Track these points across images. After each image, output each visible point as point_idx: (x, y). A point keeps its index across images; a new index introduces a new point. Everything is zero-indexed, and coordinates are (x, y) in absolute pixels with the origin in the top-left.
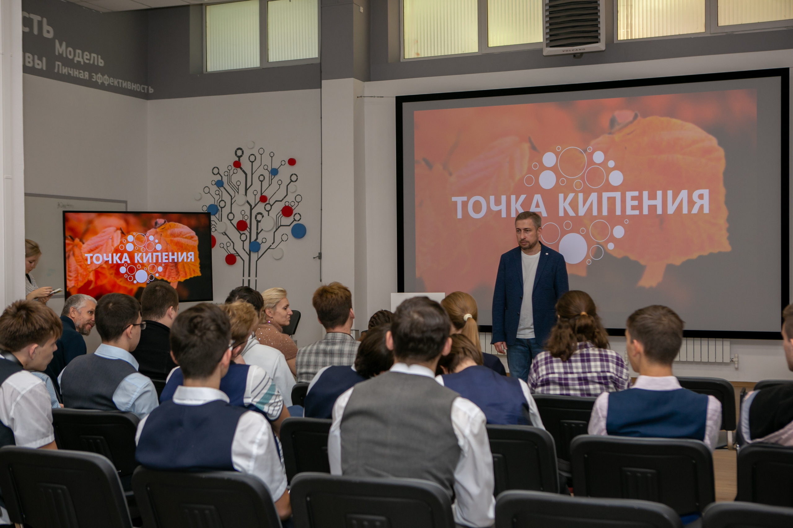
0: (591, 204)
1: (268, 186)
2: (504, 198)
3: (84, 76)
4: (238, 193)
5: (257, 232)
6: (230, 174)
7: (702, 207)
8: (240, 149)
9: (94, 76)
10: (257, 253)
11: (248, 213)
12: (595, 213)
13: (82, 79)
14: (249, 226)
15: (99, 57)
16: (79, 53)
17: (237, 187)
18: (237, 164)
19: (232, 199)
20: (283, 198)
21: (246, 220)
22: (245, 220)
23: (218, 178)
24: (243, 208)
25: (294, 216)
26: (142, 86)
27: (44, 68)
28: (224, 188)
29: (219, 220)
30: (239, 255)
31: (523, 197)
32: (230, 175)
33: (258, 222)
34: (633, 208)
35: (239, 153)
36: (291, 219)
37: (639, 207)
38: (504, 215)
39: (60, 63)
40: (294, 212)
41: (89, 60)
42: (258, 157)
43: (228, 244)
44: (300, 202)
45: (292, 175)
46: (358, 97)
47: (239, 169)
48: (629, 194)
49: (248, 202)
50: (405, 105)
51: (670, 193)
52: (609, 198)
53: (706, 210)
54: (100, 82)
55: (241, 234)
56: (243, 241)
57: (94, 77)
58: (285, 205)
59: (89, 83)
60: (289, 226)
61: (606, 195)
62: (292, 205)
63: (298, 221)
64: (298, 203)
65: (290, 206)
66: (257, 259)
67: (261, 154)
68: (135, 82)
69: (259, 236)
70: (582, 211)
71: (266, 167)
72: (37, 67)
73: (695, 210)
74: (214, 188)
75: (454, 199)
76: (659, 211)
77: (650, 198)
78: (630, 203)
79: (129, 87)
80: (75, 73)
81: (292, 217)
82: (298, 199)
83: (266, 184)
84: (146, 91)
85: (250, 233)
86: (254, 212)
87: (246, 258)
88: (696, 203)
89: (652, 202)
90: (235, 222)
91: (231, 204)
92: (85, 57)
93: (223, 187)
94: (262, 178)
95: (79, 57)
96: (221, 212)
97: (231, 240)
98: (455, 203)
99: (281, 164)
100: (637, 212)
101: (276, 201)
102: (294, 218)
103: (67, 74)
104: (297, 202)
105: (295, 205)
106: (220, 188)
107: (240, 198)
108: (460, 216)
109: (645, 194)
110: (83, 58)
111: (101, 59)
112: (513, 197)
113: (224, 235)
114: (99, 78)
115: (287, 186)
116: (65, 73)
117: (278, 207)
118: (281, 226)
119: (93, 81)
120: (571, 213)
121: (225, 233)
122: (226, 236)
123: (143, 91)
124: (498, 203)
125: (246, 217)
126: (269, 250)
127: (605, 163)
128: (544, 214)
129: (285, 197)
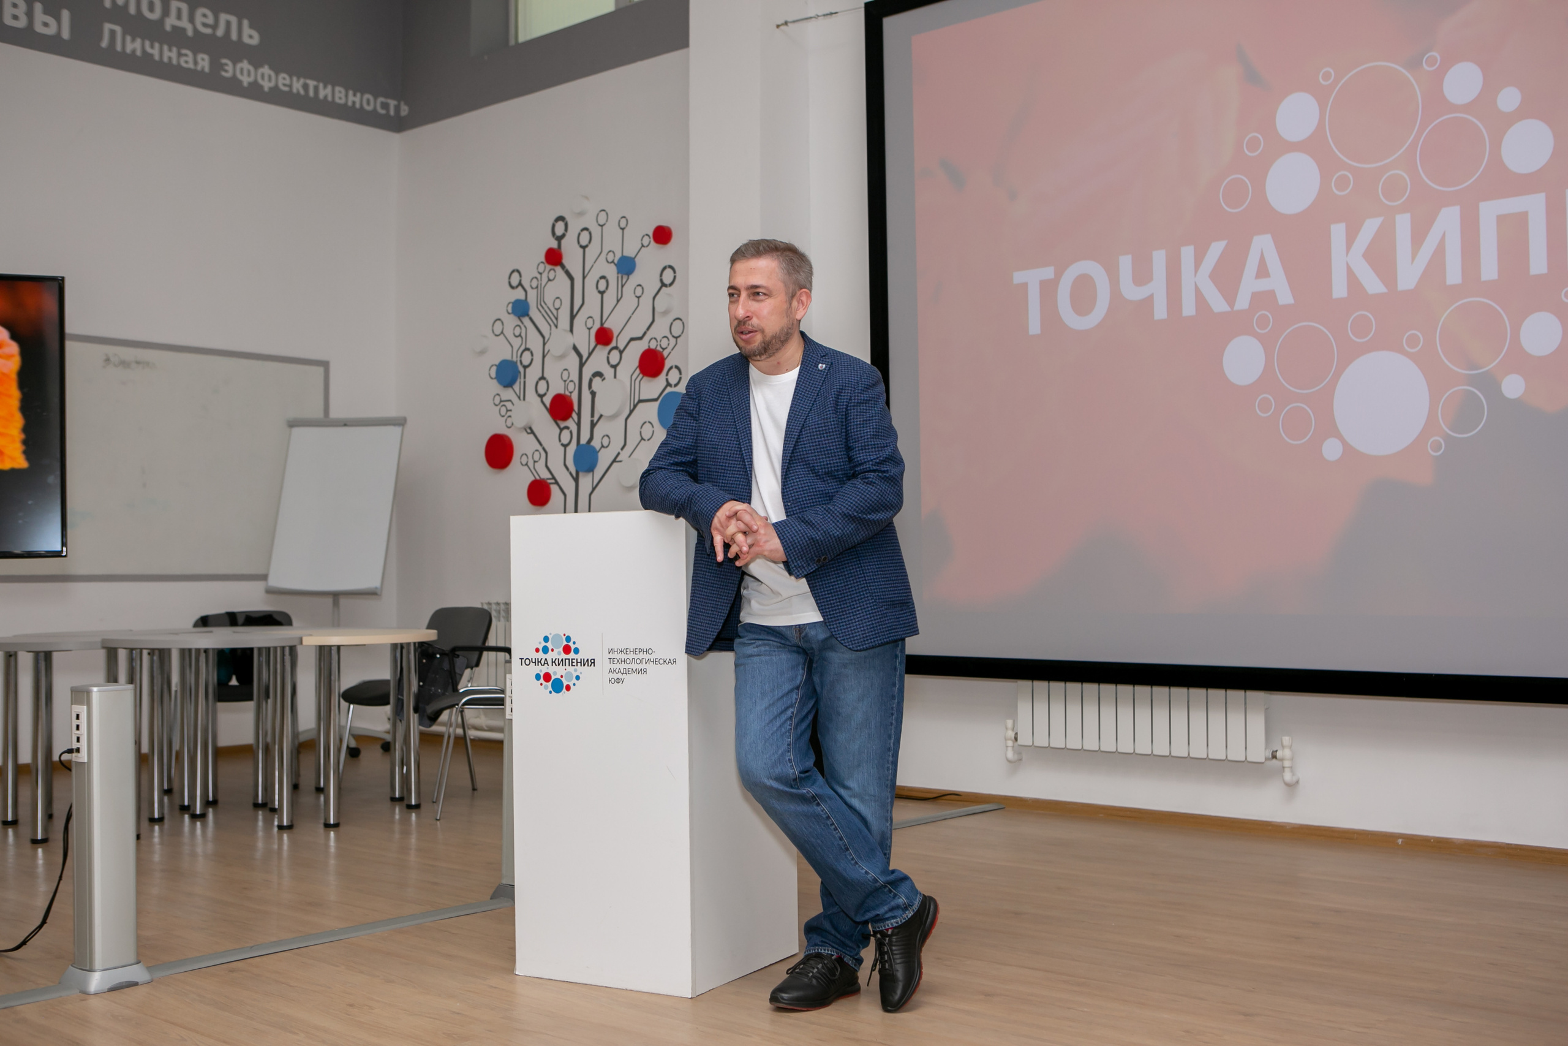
0: (1441, 247)
1: (615, 302)
2: (1159, 258)
3: (196, 63)
4: (556, 326)
5: (592, 421)
6: (541, 284)
8: (561, 218)
9: (226, 65)
10: (591, 474)
11: (575, 377)
12: (1454, 275)
13: (189, 69)
14: (576, 407)
15: (246, 23)
16: (179, 10)
17: (555, 312)
18: (554, 257)
19: (544, 344)
20: (645, 329)
21: (571, 393)
22: (569, 394)
23: (519, 294)
24: (564, 363)
25: (667, 375)
26: (381, 99)
27: (66, 34)
28: (531, 319)
29: (519, 398)
30: (557, 483)
31: (1217, 249)
32: (543, 286)
36: (660, 382)
38: (1160, 311)
39: (118, 29)
40: (667, 364)
41: (215, 27)
42: (596, 231)
43: (536, 457)
44: (680, 336)
45: (664, 269)
46: (778, 26)
47: (558, 269)
49: (575, 348)
50: (890, 25)
52: (1501, 219)
54: (246, 80)
55: (561, 430)
56: (565, 446)
57: (226, 68)
58: (649, 346)
59: (212, 81)
60: (655, 400)
61: (1490, 211)
62: (664, 346)
63: (676, 385)
64: (674, 340)
65: (659, 348)
66: (591, 489)
67: (602, 226)
68: (360, 89)
69: (596, 430)
70: (1408, 276)
71: (610, 257)
72: (39, 28)
74: (511, 321)
75: (1018, 277)
79: (340, 98)
80: (167, 54)
81: (661, 379)
83: (610, 298)
84: (392, 112)
85: (579, 424)
86: (587, 372)
87: (568, 484)
90: (548, 400)
91: (544, 357)
92: (199, 19)
93: (528, 315)
94: (602, 285)
95: (179, 17)
96: (525, 377)
97: (541, 444)
98: (1024, 286)
99: (642, 244)
101: (632, 339)
102: (667, 380)
103: (139, 53)
104: (673, 336)
105: (669, 344)
106: (521, 318)
107: (560, 340)
108: (1034, 326)
110: (192, 20)
111: (251, 27)
112: (1187, 253)
113: (528, 433)
114: (245, 73)
115: (654, 298)
116: (134, 51)
117: (634, 355)
118: (640, 401)
119: (223, 77)
120: (1373, 285)
121: (530, 428)
122: (532, 436)
123: (383, 112)
124: (1142, 276)
125: (571, 387)
126: (615, 464)
127: (1485, 101)
128: (1285, 297)
129: (648, 329)
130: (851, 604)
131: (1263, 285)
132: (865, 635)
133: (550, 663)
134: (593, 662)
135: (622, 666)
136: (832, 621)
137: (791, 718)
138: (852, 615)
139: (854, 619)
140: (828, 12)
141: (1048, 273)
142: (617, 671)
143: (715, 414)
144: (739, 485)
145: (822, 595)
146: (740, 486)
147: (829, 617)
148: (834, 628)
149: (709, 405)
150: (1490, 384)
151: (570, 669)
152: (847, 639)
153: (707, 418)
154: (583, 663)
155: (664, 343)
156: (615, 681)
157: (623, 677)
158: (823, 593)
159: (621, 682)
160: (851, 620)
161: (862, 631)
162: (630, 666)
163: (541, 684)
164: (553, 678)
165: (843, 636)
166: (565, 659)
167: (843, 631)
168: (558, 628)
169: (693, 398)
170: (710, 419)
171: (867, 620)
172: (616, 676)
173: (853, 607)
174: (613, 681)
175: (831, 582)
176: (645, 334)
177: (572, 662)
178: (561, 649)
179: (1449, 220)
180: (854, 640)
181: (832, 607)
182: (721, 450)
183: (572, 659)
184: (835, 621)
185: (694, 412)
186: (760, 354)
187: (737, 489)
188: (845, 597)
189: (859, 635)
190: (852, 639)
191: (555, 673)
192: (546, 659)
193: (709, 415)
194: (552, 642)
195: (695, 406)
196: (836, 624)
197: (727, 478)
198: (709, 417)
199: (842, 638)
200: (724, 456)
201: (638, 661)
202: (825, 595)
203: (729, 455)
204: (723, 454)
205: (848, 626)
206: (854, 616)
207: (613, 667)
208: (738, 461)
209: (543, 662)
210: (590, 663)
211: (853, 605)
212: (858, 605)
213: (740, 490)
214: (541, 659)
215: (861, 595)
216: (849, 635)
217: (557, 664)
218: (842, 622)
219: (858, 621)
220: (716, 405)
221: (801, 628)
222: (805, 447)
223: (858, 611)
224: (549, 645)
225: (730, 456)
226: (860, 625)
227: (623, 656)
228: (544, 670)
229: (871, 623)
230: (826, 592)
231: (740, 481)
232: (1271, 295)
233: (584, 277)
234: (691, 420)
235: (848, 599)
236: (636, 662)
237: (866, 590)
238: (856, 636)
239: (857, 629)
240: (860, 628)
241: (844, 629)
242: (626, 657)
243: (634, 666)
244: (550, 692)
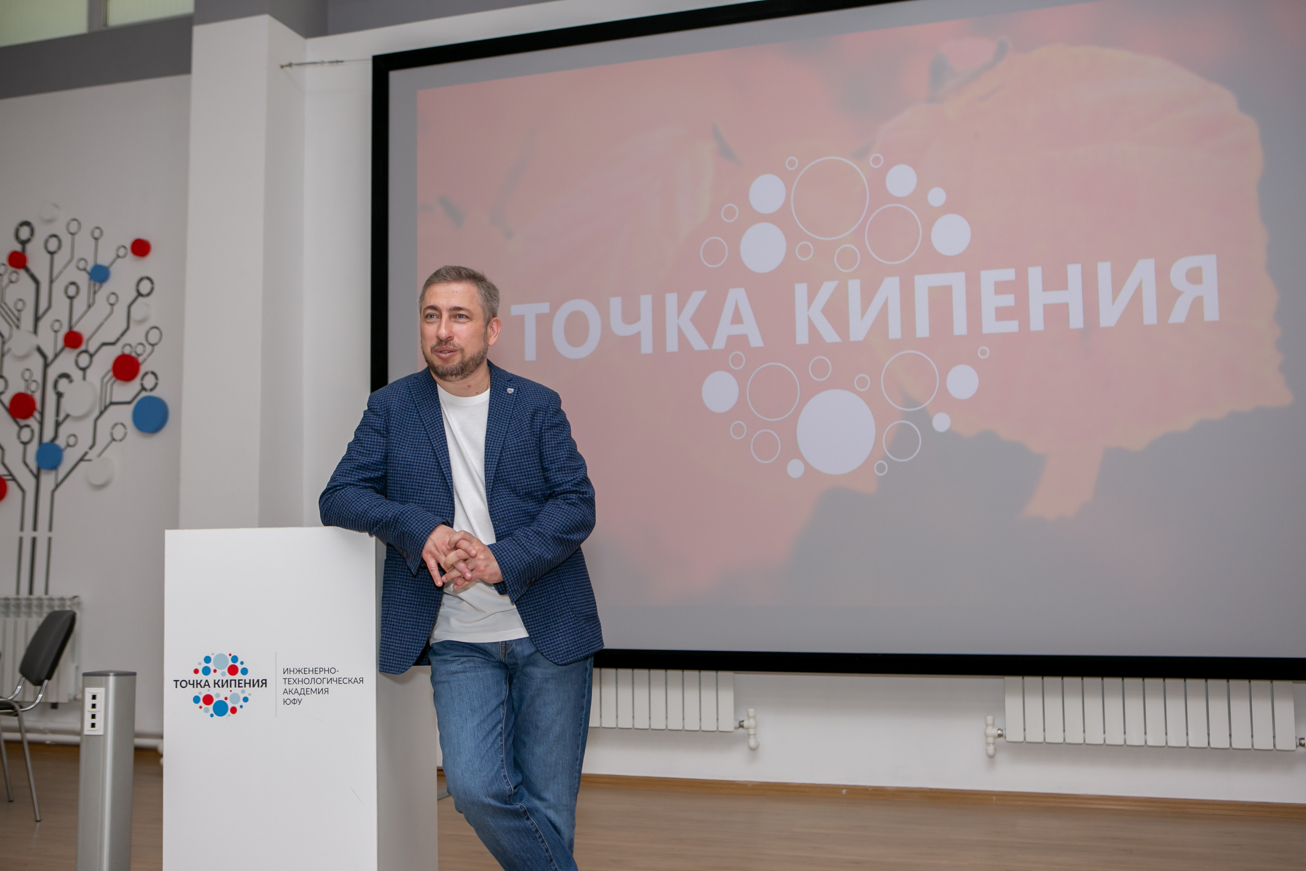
0: (885, 307)
1: (86, 308)
2: (646, 302)
4: (18, 327)
5: (57, 421)
6: (2, 285)
7: (1198, 303)
8: (26, 223)
10: (55, 471)
11: (38, 376)
12: (895, 331)
14: (38, 406)
17: (16, 313)
18: (18, 260)
19: (4, 343)
20: (118, 335)
21: (33, 392)
22: (31, 394)
24: (27, 364)
25: (142, 379)
30: (14, 479)
31: (697, 297)
32: (3, 287)
33: (60, 395)
34: (1002, 314)
35: (25, 233)
36: (135, 385)
37: (1020, 311)
38: (647, 347)
40: (143, 369)
42: (66, 239)
44: (156, 344)
45: (141, 279)
46: (282, 67)
47: (22, 272)
48: (989, 278)
49: (39, 350)
50: (397, 78)
51: (1104, 270)
52: (931, 289)
53: (1211, 313)
55: (21, 427)
56: (25, 444)
58: (123, 352)
60: (129, 403)
61: (923, 283)
62: (139, 353)
63: (152, 390)
64: (151, 347)
65: (134, 354)
66: (54, 487)
67: (72, 234)
69: (61, 429)
70: (859, 329)
71: (82, 265)
73: (1179, 314)
75: (517, 309)
76: (1076, 321)
77: (1047, 286)
78: (990, 301)
81: (137, 380)
82: (154, 337)
83: (80, 304)
85: (41, 423)
86: (53, 373)
87: (28, 482)
88: (1178, 293)
89: (1056, 297)
90: (8, 398)
91: (3, 356)
94: (72, 291)
98: (521, 319)
99: (118, 255)
100: (1012, 326)
101: (104, 344)
102: (142, 384)
105: (144, 351)
107: (22, 341)
108: (532, 353)
109: (1035, 275)
112: (671, 299)
115: (130, 306)
117: (106, 360)
118: (112, 403)
120: (830, 335)
124: (631, 315)
125: (33, 386)
126: (82, 464)
127: (919, 196)
128: (756, 341)
129: (123, 334)
130: (554, 619)
131: (737, 330)
132: (568, 650)
133: (212, 684)
134: (265, 683)
135: (299, 686)
136: (537, 637)
137: (501, 734)
138: (554, 630)
139: (558, 634)
140: (334, 59)
141: (544, 308)
142: (293, 692)
143: (406, 431)
144: (439, 502)
145: (528, 612)
146: (441, 504)
147: (535, 633)
148: (539, 644)
149: (399, 422)
150: (924, 419)
151: (237, 690)
152: (552, 654)
153: (399, 435)
154: (252, 683)
155: (140, 349)
156: (291, 702)
157: (300, 697)
158: (529, 610)
159: (298, 702)
160: (555, 635)
161: (565, 645)
162: (309, 686)
163: (201, 707)
164: (215, 700)
165: (548, 651)
166: (231, 680)
167: (548, 646)
168: (221, 647)
169: (380, 415)
170: (402, 436)
171: (569, 635)
172: (291, 697)
173: (555, 622)
174: (288, 702)
175: (536, 599)
176: (118, 340)
177: (238, 684)
178: (226, 670)
179: (890, 288)
180: (559, 655)
181: (537, 623)
182: (417, 467)
183: (239, 680)
184: (540, 636)
185: (382, 429)
186: (457, 375)
187: (437, 507)
188: (548, 613)
189: (563, 649)
190: (557, 654)
191: (218, 695)
192: (207, 681)
193: (400, 432)
194: (214, 662)
195: (382, 423)
196: (541, 639)
197: (424, 495)
198: (401, 434)
199: (547, 653)
200: (421, 473)
201: (319, 681)
202: (531, 611)
203: (426, 472)
204: (420, 471)
205: (552, 641)
206: (557, 631)
207: (288, 687)
208: (435, 478)
209: (203, 684)
210: (261, 684)
211: (556, 620)
212: (561, 620)
213: (440, 507)
214: (201, 681)
215: (562, 611)
216: (554, 649)
217: (221, 686)
218: (546, 638)
219: (561, 636)
220: (405, 422)
221: (506, 644)
222: (506, 468)
223: (561, 626)
224: (211, 666)
225: (427, 474)
226: (563, 639)
227: (301, 676)
228: (205, 691)
229: (573, 637)
230: (532, 609)
231: (440, 499)
232: (744, 338)
233: (51, 281)
234: (378, 436)
235: (551, 615)
236: (316, 682)
237: (567, 606)
238: (561, 651)
239: (561, 643)
240: (564, 642)
241: (549, 644)
242: (304, 676)
243: (314, 686)
244: (212, 715)
